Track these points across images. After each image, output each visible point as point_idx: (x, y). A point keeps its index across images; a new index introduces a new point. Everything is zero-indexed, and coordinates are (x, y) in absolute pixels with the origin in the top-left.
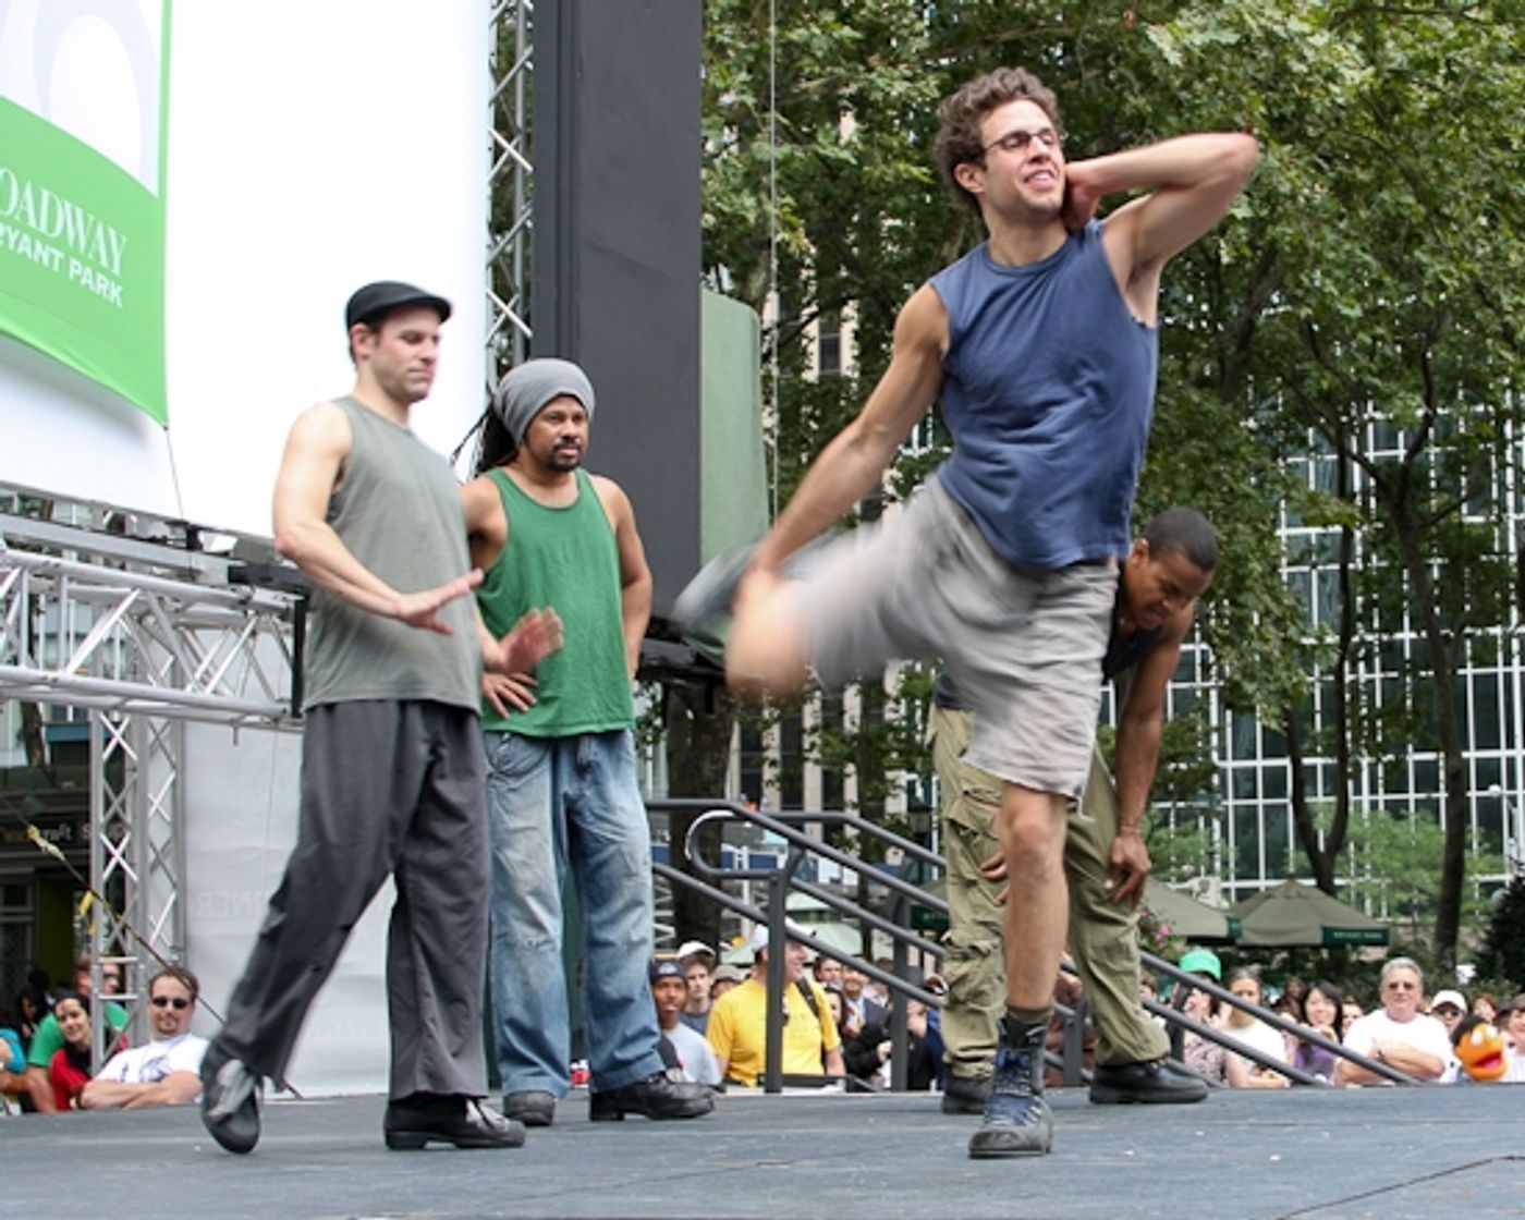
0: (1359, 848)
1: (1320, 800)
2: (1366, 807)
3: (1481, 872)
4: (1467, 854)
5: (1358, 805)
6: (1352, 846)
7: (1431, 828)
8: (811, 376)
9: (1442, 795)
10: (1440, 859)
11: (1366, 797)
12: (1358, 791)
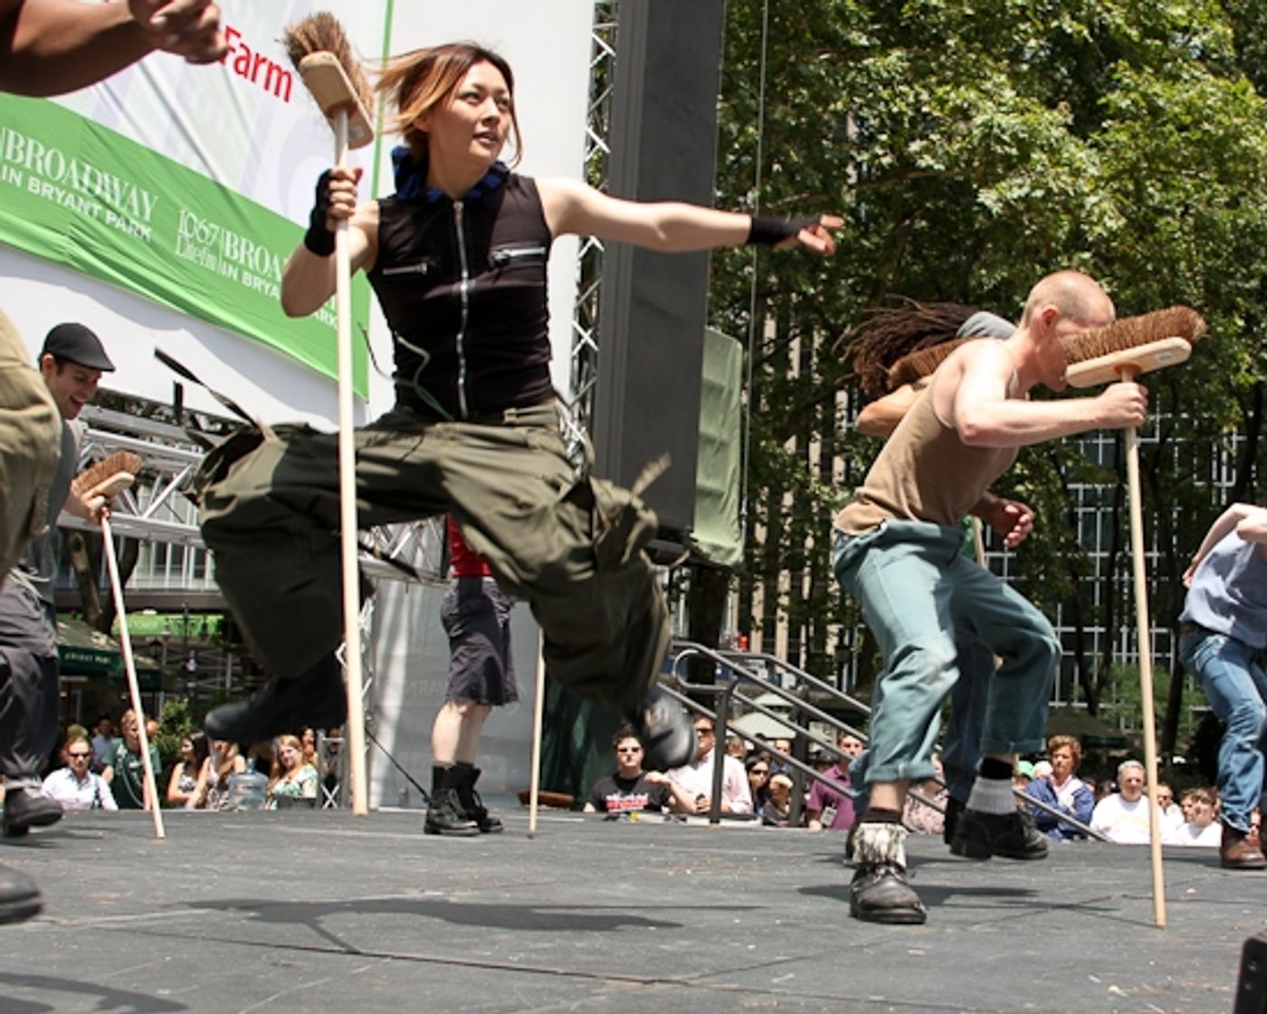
0: (1118, 685)
1: (1096, 654)
2: (1124, 660)
3: (1194, 705)
4: (1185, 692)
5: (1119, 658)
6: (1114, 685)
7: (1164, 675)
8: (794, 373)
9: (1171, 655)
10: (1167, 695)
11: (1124, 654)
12: (1119, 650)
